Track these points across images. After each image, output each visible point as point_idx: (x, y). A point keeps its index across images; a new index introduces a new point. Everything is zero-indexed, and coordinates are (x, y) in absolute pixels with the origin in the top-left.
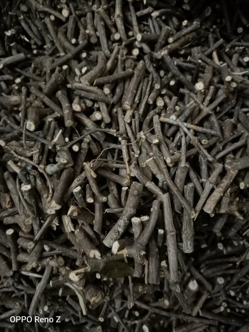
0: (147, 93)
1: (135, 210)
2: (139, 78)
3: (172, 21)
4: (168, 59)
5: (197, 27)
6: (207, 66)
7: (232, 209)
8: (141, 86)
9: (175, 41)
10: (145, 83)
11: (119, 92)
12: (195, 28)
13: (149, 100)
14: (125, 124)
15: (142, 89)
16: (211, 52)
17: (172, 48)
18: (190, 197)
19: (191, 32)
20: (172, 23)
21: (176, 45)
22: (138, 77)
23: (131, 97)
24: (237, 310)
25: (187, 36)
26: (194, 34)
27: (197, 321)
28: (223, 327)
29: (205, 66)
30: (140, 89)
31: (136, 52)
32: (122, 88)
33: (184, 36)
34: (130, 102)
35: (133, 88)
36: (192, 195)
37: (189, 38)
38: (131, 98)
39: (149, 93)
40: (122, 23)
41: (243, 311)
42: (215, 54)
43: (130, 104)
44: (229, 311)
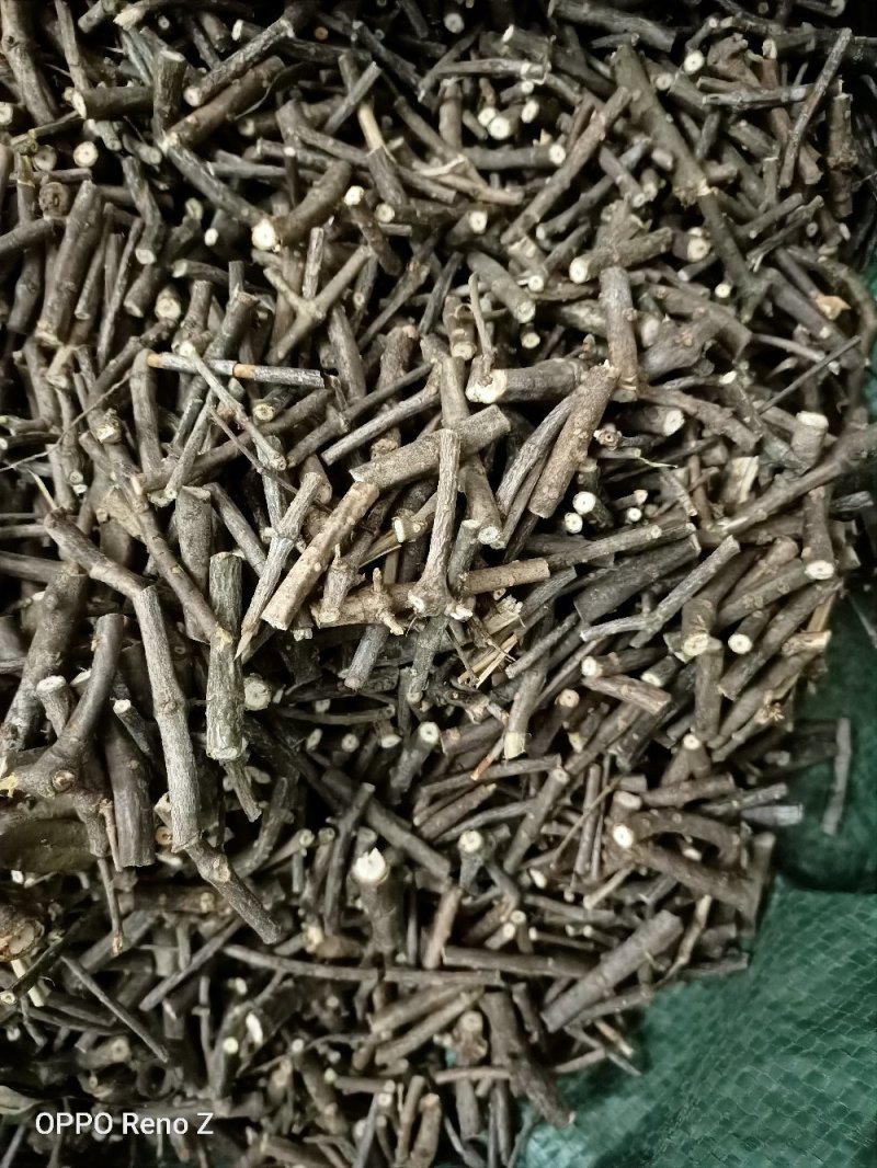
0: (120, 281)
1: (58, 655)
2: (82, 239)
3: (202, 30)
4: (187, 162)
5: (277, 38)
6: (330, 163)
7: (370, 609)
8: (96, 262)
9: (208, 99)
10: (111, 253)
11: (24, 294)
12: (271, 42)
13: (129, 304)
14: (55, 395)
15: (102, 273)
16: (350, 112)
17: (203, 123)
18: (223, 590)
19: (263, 56)
20: (201, 37)
21: (217, 109)
22: (77, 236)
23: (59, 304)
24: (570, 930)
25: (251, 74)
26: (275, 62)
27: (437, 981)
28: (521, 987)
29: (323, 163)
30: (93, 273)
31: (86, 154)
32: (35, 279)
33: (240, 74)
34: (55, 321)
35: (63, 275)
36: (230, 581)
37: (258, 80)
38: (56, 308)
39: (125, 282)
40: (29, 62)
41: (588, 931)
42: (366, 118)
43: (55, 327)
44: (533, 934)
